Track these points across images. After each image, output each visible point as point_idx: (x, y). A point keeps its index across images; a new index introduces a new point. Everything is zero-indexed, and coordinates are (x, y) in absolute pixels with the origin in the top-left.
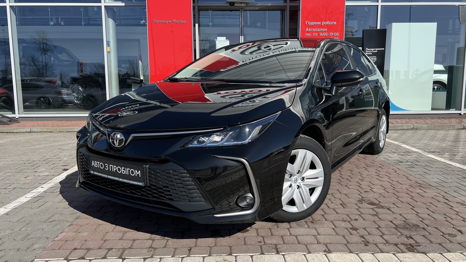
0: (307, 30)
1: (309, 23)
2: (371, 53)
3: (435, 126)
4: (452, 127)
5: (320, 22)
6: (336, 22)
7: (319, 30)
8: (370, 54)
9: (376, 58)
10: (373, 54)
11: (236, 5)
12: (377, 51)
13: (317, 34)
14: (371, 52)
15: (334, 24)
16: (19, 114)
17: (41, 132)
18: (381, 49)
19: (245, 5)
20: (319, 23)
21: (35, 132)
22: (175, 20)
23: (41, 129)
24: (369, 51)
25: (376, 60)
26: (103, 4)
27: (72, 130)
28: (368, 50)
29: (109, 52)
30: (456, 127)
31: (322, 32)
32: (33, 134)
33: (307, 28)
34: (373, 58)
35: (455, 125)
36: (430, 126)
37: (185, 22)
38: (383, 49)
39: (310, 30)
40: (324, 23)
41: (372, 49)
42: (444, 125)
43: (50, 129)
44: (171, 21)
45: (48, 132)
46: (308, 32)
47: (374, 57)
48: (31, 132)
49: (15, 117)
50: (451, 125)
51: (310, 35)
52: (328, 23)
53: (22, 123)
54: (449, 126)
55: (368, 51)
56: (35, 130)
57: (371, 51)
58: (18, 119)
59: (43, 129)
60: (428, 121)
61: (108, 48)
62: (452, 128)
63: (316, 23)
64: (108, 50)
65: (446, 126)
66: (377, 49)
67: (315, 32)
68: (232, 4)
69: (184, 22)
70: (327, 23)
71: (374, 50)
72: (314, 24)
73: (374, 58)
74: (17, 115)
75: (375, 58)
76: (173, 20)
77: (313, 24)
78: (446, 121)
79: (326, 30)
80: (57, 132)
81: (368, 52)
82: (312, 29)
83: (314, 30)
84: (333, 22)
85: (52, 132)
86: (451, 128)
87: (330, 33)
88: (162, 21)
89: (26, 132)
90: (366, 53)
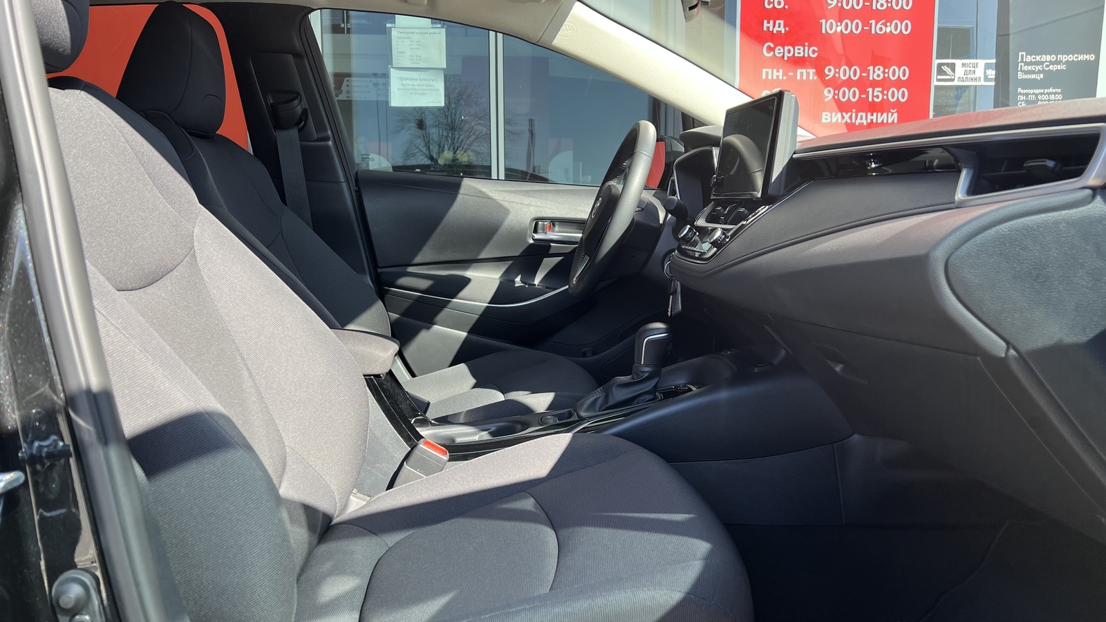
2: (1042, 76)
8: (1033, 76)
9: (1060, 97)
10: (1050, 80)
12: (1063, 67)
14: (1039, 68)
18: (1081, 57)
24: (1031, 63)
28: (1029, 59)
34: (1049, 94)
38: (1092, 57)
41: (1044, 58)
47: (1051, 90)
55: (1027, 64)
57: (1042, 63)
66: (1064, 58)
71: (1051, 63)
73: (1052, 97)
75: (1055, 93)
81: (1026, 68)
90: (1020, 76)
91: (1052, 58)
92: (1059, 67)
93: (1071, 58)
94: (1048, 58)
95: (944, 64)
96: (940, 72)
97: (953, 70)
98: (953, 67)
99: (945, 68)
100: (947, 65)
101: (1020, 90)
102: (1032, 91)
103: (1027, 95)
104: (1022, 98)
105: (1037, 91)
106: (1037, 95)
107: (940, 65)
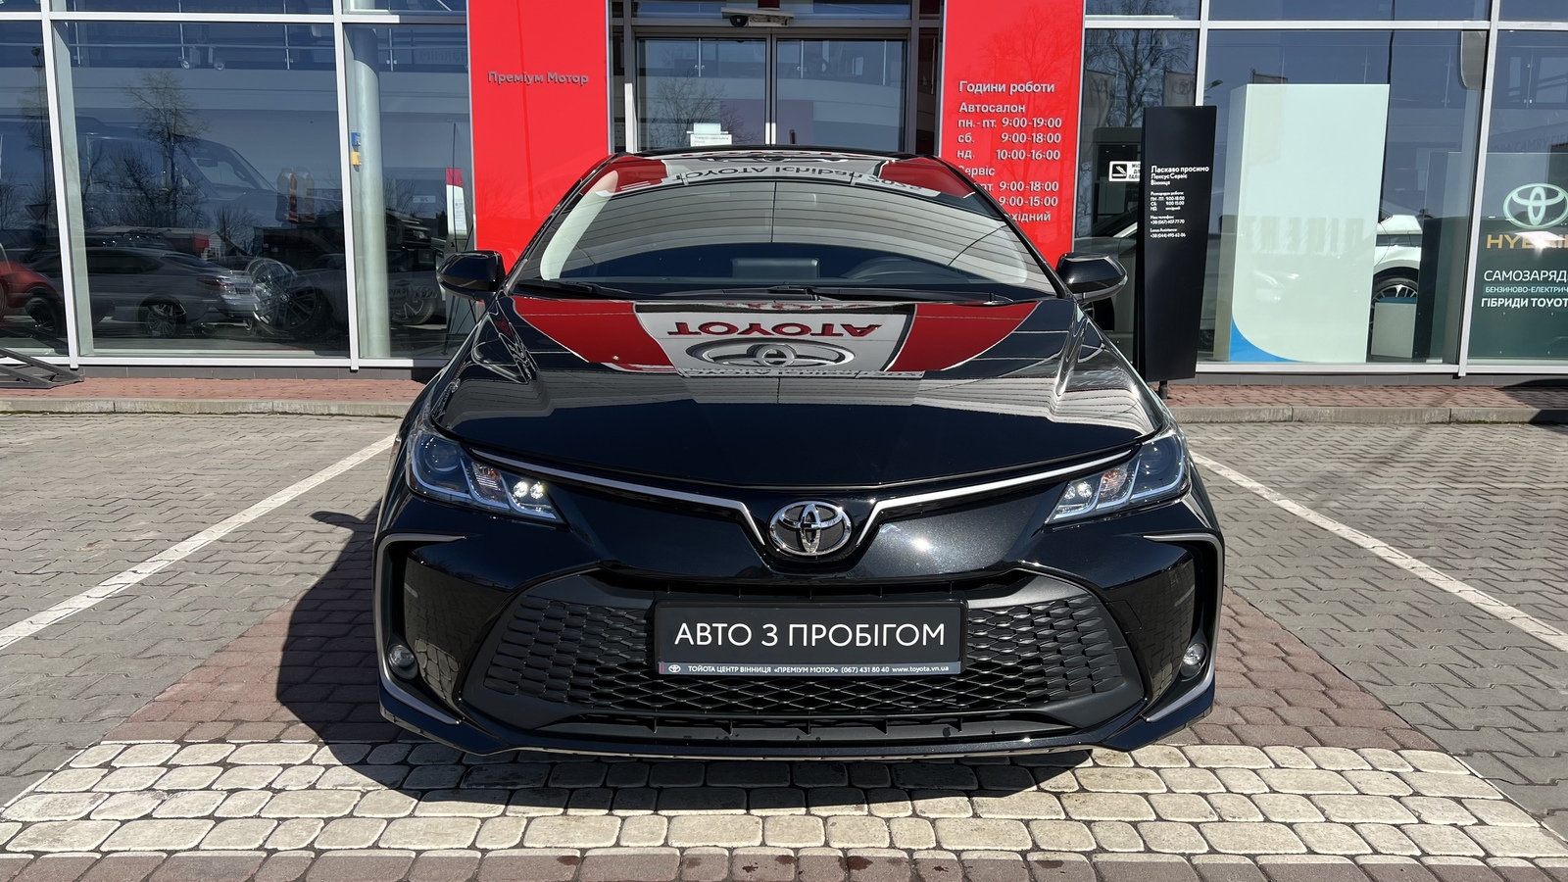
0: (962, 108)
1: (971, 87)
2: (1169, 183)
3: (1359, 411)
4: (1411, 416)
5: (1004, 86)
6: (1053, 86)
7: (1000, 109)
8: (1163, 183)
9: (1183, 198)
10: (1175, 186)
11: (750, 24)
12: (1185, 176)
13: (993, 121)
14: (1167, 177)
15: (1049, 90)
16: (79, 355)
17: (144, 412)
18: (1198, 169)
19: (780, 25)
20: (1001, 88)
21: (126, 412)
22: (556, 74)
23: (145, 402)
24: (1161, 174)
25: (1183, 203)
26: (337, 19)
27: (240, 409)
28: (1159, 170)
29: (357, 167)
30: (1426, 418)
31: (1011, 116)
32: (121, 417)
33: (964, 104)
34: (1174, 196)
35: (1421, 410)
36: (1344, 411)
37: (585, 79)
38: (1207, 169)
39: (971, 109)
40: (1015, 88)
41: (1170, 170)
42: (1387, 411)
43: (172, 402)
44: (542, 76)
45: (165, 413)
46: (966, 115)
47: (1176, 193)
48: (114, 412)
49: (69, 365)
50: (1409, 411)
51: (971, 123)
52: (1029, 87)
53: (90, 384)
54: (1403, 412)
55: (1157, 174)
56: (128, 407)
57: (1169, 174)
58: (76, 370)
59: (151, 402)
60: (1344, 397)
61: (354, 154)
62: (1412, 421)
63: (992, 87)
64: (355, 161)
65: (1394, 412)
66: (1185, 170)
67: (989, 116)
68: (739, 20)
69: (583, 80)
70: (1026, 88)
71: (1176, 173)
72: (985, 90)
73: (1177, 198)
74: (73, 360)
75: (1179, 196)
76: (550, 74)
77: (981, 90)
78: (1401, 397)
79: (1024, 108)
80: (195, 413)
81: (1157, 177)
82: (978, 106)
83: (986, 108)
84: (1044, 85)
85: (179, 413)
86: (1408, 418)
87: (1035, 119)
88: (516, 76)
89: (101, 413)
90: (1153, 183)
91: (1177, 170)
92: (1182, 176)
93: (1191, 169)
94: (1174, 170)
95: (1118, 165)
96: (1115, 171)
97: (1125, 170)
98: (1124, 167)
99: (1119, 168)
100: (1122, 166)
101: (1152, 193)
102: (1161, 194)
103: (1158, 197)
104: (1154, 199)
105: (1165, 194)
106: (1165, 197)
107: (1114, 166)
